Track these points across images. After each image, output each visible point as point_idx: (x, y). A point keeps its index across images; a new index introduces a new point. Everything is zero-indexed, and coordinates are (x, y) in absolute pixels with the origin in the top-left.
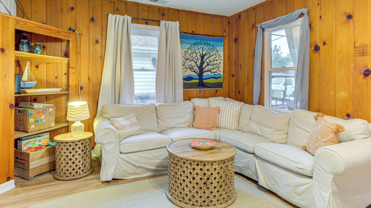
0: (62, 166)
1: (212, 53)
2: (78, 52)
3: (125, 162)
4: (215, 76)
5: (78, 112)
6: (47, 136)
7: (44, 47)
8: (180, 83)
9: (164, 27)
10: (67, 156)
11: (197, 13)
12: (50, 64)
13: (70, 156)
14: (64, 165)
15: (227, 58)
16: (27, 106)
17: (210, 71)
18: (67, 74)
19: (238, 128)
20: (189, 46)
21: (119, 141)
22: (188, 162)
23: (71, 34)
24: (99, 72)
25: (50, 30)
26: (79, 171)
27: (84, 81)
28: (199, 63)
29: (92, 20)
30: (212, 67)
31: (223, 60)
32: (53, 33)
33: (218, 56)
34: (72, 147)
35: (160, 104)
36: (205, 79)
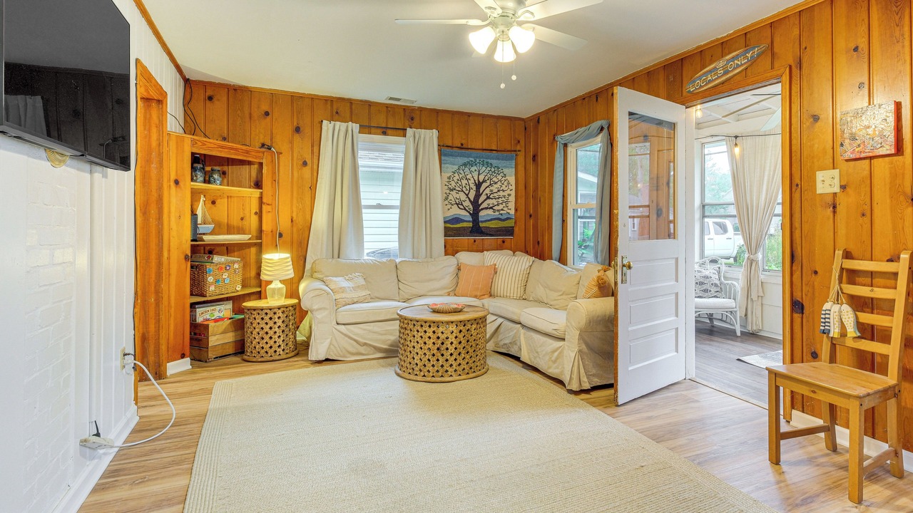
0: (254, 342)
1: (495, 179)
2: (275, 181)
3: (343, 336)
4: (500, 216)
5: (276, 268)
6: (229, 305)
7: (224, 173)
8: (439, 227)
9: (412, 139)
10: (262, 328)
11: (469, 115)
12: (232, 199)
13: (267, 328)
14: (257, 340)
15: (522, 187)
16: (203, 260)
17: (491, 208)
18: (260, 214)
19: (524, 297)
20: (456, 167)
21: (336, 308)
22: (419, 323)
23: (265, 153)
24: (308, 210)
25: (236, 149)
26: (278, 350)
27: (284, 223)
28: (472, 195)
29: (298, 130)
30: (494, 202)
31: (514, 190)
32: (240, 155)
33: (506, 183)
34: (269, 316)
35: (403, 259)
36: (482, 222)
